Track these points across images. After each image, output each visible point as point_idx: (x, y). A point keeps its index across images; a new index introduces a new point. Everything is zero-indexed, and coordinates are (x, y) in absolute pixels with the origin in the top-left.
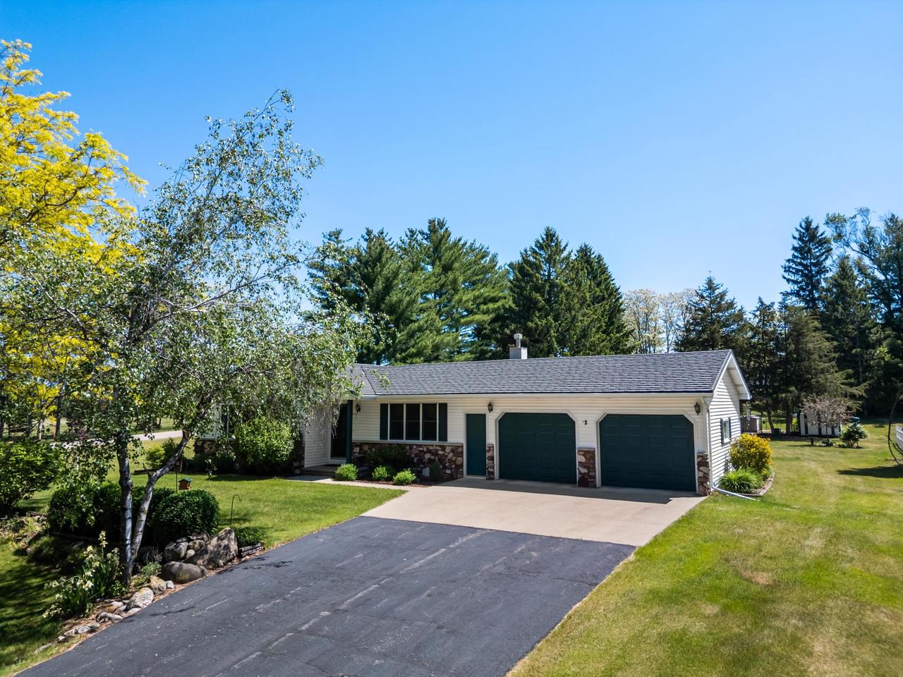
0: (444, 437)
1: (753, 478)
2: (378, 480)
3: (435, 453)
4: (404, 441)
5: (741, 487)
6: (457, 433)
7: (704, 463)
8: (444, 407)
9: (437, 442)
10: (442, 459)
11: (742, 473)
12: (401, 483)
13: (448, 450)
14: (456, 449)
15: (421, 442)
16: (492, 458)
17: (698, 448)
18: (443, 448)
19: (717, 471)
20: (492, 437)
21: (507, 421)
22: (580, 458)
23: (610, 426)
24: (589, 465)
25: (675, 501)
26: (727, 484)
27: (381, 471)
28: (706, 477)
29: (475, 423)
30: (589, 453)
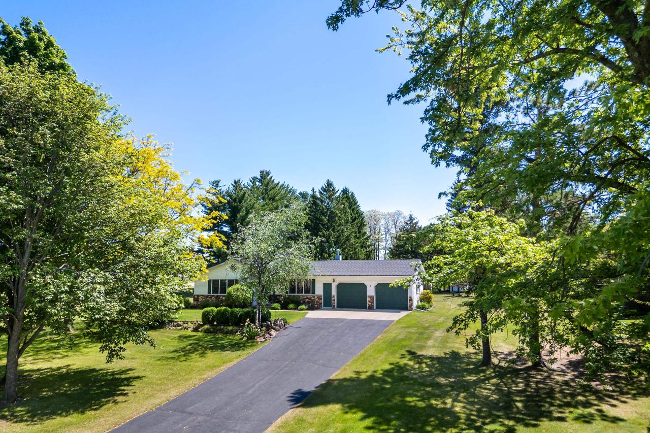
0: (314, 292)
1: (427, 305)
2: (291, 309)
3: (310, 299)
4: (296, 294)
5: (423, 308)
6: (319, 291)
7: (411, 300)
8: (314, 281)
9: (311, 294)
10: (313, 301)
11: (423, 303)
12: (302, 310)
13: (316, 297)
14: (319, 297)
15: (304, 294)
16: (334, 300)
17: (409, 295)
18: (314, 297)
19: (415, 302)
20: (334, 292)
21: (340, 286)
22: (368, 299)
23: (380, 287)
24: (372, 302)
25: (402, 312)
26: (418, 307)
27: (291, 306)
28: (412, 305)
29: (327, 287)
30: (371, 297)
